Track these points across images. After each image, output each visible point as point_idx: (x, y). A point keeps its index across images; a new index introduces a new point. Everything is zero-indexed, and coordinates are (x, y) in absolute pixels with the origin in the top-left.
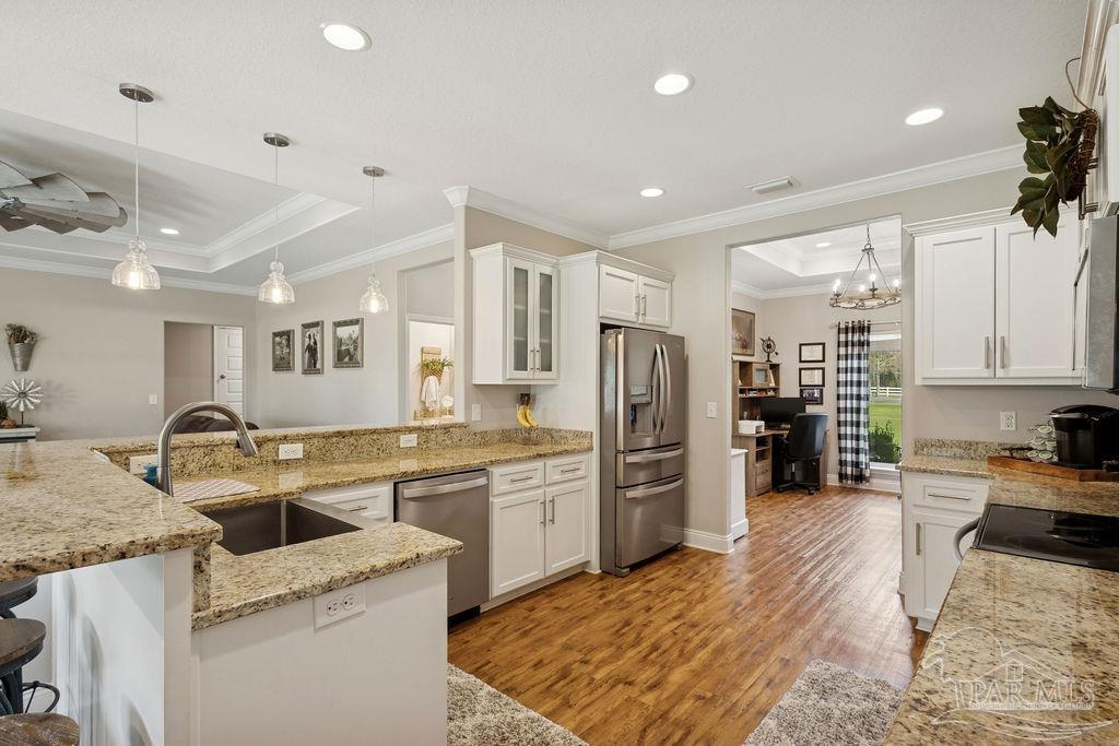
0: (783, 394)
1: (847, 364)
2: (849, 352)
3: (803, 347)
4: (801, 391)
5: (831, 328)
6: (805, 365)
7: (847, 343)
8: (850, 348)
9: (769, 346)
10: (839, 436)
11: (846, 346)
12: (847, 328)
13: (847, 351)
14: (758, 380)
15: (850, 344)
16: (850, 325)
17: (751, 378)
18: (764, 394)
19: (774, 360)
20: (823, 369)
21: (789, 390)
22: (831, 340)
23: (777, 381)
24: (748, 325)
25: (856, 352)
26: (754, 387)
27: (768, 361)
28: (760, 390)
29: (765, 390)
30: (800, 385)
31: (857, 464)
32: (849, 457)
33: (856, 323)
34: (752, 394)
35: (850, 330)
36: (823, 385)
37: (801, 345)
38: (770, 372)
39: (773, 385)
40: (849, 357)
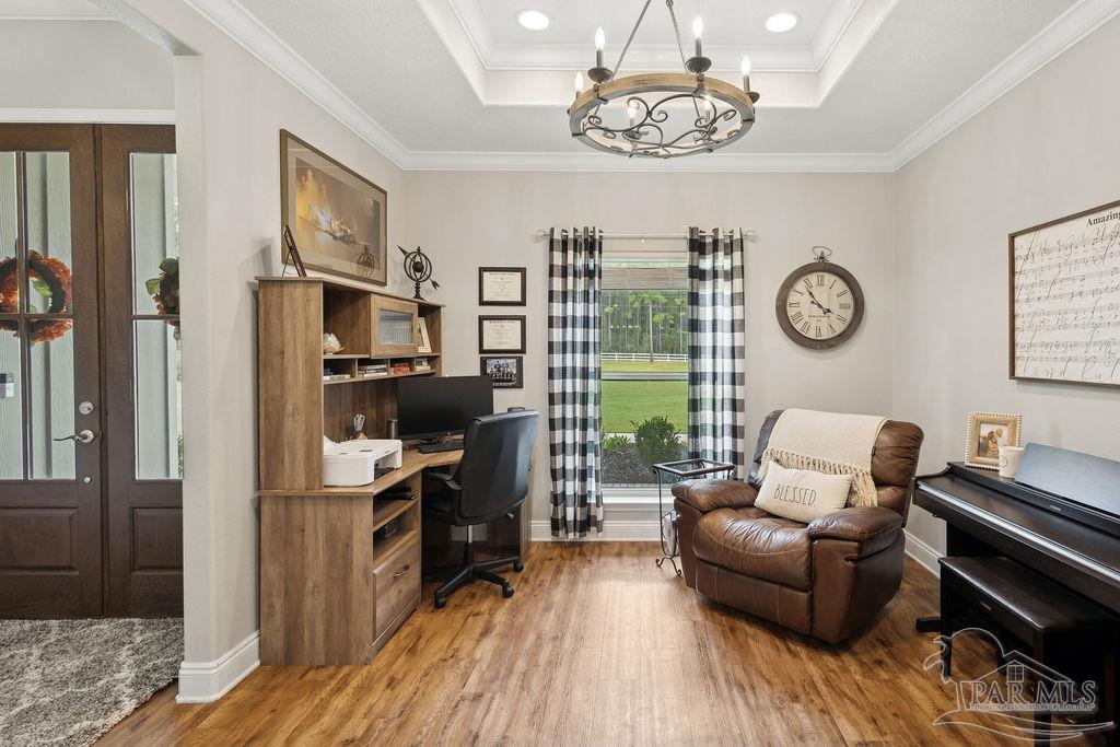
0: (449, 369)
1: (565, 310)
2: (570, 287)
3: (486, 275)
4: (483, 363)
5: (537, 239)
6: (490, 310)
7: (565, 269)
8: (570, 279)
9: (418, 268)
10: (553, 447)
11: (564, 275)
12: (565, 243)
13: (565, 285)
14: (386, 340)
15: (570, 271)
16: (571, 236)
17: (368, 331)
18: (404, 371)
19: (430, 298)
20: (523, 319)
21: (460, 362)
22: (536, 260)
23: (436, 341)
24: (370, 214)
25: (581, 287)
26: (374, 356)
27: (417, 296)
28: (395, 362)
29: (409, 361)
30: (482, 351)
31: (582, 500)
32: (572, 487)
33: (581, 232)
34: (371, 374)
35: (570, 245)
36: (523, 351)
37: (482, 270)
38: (421, 323)
39: (426, 349)
40: (570, 298)
